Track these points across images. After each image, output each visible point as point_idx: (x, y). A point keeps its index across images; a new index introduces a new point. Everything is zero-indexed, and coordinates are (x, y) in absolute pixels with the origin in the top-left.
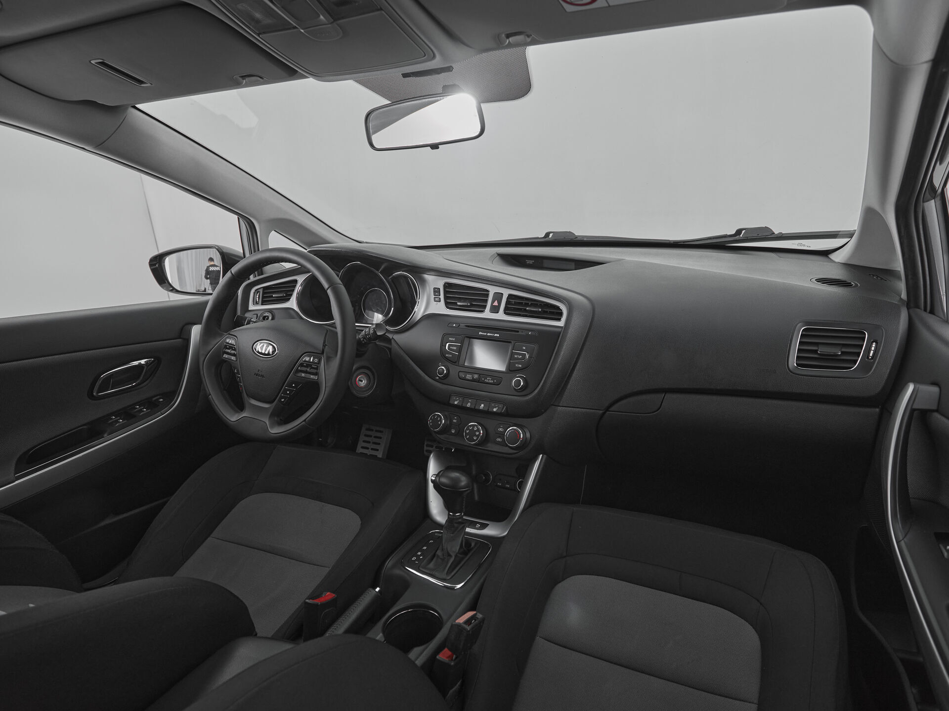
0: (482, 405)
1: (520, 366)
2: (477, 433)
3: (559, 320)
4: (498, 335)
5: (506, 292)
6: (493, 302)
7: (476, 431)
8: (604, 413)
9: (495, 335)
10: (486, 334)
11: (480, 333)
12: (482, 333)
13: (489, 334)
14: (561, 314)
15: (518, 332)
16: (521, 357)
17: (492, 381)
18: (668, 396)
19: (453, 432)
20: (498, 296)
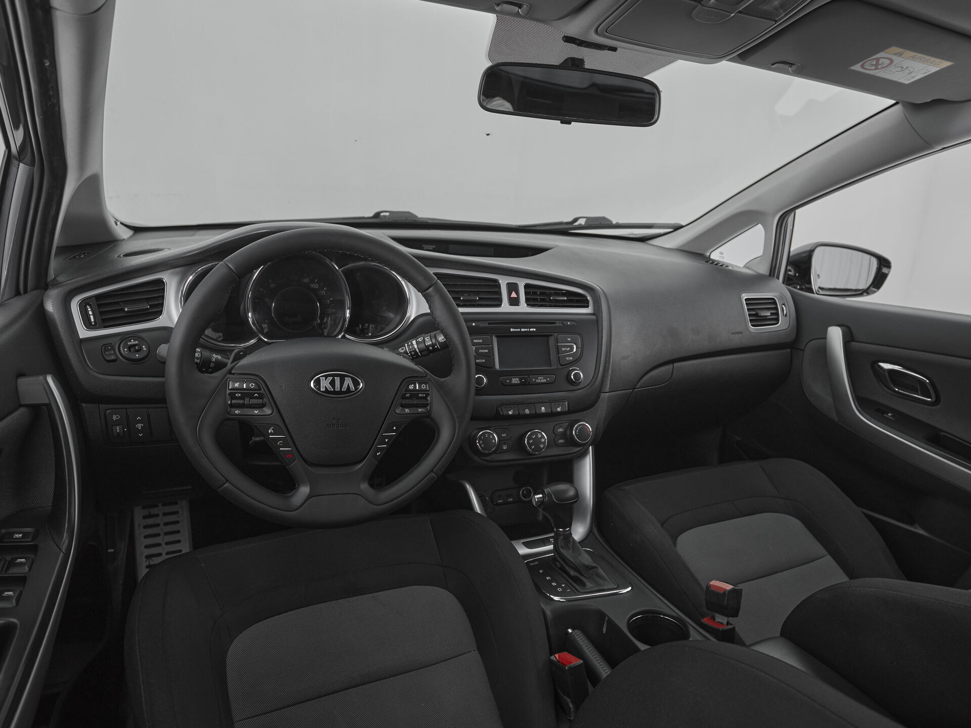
0: (543, 408)
1: (571, 358)
2: (543, 440)
3: (587, 307)
4: (535, 330)
5: (521, 283)
6: (509, 294)
7: (541, 438)
8: (633, 391)
9: (531, 330)
10: (519, 330)
11: (512, 330)
12: (514, 330)
13: (523, 330)
14: (587, 301)
15: (554, 323)
16: (569, 349)
17: (545, 380)
18: (676, 365)
19: (505, 448)
20: (512, 287)
